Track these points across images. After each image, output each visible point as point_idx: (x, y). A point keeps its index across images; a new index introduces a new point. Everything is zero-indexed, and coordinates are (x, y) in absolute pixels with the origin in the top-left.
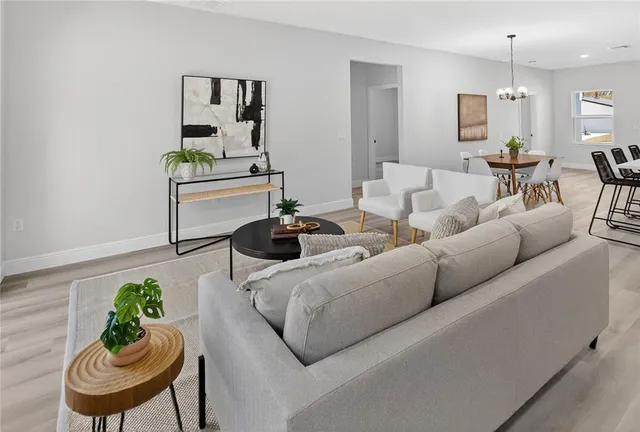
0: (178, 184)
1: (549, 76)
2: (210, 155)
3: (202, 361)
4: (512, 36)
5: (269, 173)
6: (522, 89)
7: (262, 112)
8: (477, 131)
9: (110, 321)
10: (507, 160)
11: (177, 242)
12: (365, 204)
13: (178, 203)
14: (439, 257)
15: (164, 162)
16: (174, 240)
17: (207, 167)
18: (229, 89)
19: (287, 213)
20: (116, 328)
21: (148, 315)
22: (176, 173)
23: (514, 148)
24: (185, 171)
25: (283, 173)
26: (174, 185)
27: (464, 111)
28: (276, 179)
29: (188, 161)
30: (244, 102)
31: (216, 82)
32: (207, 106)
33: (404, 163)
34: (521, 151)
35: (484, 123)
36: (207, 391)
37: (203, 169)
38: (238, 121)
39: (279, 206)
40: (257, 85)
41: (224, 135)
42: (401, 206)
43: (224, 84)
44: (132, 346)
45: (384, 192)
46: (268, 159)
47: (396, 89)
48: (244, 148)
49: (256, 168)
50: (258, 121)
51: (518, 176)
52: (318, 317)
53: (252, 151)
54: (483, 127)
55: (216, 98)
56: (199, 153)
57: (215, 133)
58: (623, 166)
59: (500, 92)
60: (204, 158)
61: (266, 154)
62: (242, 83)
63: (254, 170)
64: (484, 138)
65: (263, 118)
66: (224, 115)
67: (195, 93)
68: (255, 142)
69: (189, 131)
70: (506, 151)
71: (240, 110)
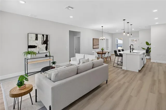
0: (27, 59)
1: (112, 35)
2: (35, 52)
3: (36, 90)
4: (102, 27)
5: (50, 56)
6: (104, 38)
7: (48, 42)
8: (97, 47)
9: (18, 82)
10: (101, 53)
11: (27, 73)
12: (72, 62)
13: (27, 64)
14: (78, 67)
15: (24, 54)
16: (26, 73)
17: (35, 55)
18: (40, 37)
19: (53, 64)
20: (20, 83)
21: (26, 80)
22: (27, 57)
23: (102, 50)
24: (29, 56)
25: (53, 56)
26: (26, 60)
27: (94, 42)
28: (52, 58)
29: (30, 54)
30: (44, 40)
31: (37, 35)
32: (34, 41)
33: (81, 54)
34: (104, 51)
35: (98, 45)
36: (37, 95)
37: (33, 56)
38: (42, 44)
39: (52, 63)
40: (47, 36)
41: (39, 48)
42: (78, 62)
43: (39, 36)
44: (23, 86)
45: (76, 60)
46: (49, 53)
47: (79, 37)
48: (44, 51)
49: (47, 55)
50: (47, 44)
51: (103, 56)
52: (56, 75)
53: (45, 51)
54: (98, 46)
55: (37, 39)
56: (32, 52)
57: (37, 47)
58: (120, 53)
59: (100, 38)
60: (34, 53)
61: (49, 52)
62: (43, 35)
63: (46, 56)
64: (98, 48)
65: (48, 43)
66: (39, 43)
67: (31, 38)
68: (46, 49)
69: (30, 47)
70: (101, 51)
71: (43, 42)
